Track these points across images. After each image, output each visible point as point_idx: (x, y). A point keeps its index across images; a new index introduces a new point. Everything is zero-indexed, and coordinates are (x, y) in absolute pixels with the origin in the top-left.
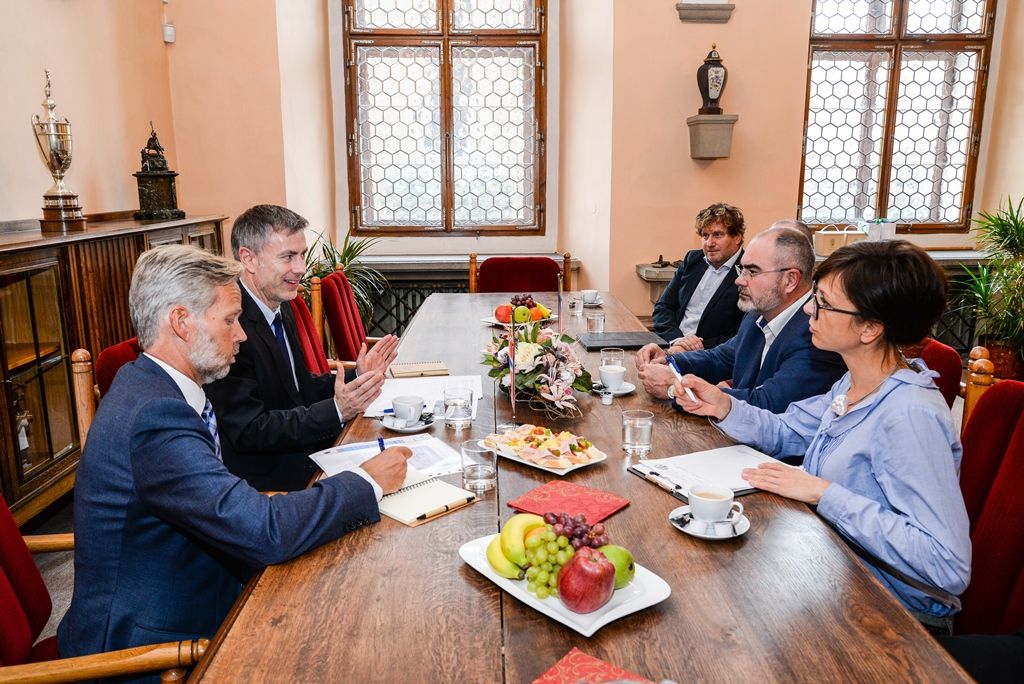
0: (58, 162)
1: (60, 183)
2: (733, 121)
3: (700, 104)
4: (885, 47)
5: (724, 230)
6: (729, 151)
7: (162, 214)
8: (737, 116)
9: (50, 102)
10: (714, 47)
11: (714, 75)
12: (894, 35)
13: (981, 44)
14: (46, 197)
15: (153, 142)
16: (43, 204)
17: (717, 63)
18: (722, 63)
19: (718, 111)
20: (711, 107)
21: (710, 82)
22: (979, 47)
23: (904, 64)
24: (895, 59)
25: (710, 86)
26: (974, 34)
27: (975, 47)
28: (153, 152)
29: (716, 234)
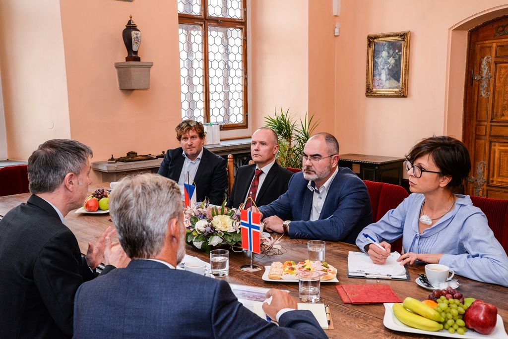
2: (150, 66)
3: (126, 55)
4: (199, 23)
5: (197, 135)
6: (149, 85)
8: (152, 63)
10: (131, 18)
11: (135, 36)
12: (203, 17)
13: (241, 24)
17: (135, 28)
18: (137, 28)
19: (138, 59)
20: (133, 56)
21: (133, 40)
22: (242, 27)
23: (209, 33)
24: (205, 30)
25: (133, 43)
26: (238, 19)
27: (240, 26)
29: (192, 137)
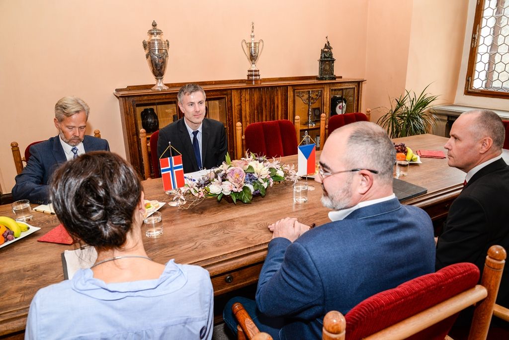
0: (253, 58)
1: (253, 66)
7: (323, 77)
9: (252, 34)
14: (249, 71)
15: (328, 46)
16: (247, 73)
28: (326, 50)
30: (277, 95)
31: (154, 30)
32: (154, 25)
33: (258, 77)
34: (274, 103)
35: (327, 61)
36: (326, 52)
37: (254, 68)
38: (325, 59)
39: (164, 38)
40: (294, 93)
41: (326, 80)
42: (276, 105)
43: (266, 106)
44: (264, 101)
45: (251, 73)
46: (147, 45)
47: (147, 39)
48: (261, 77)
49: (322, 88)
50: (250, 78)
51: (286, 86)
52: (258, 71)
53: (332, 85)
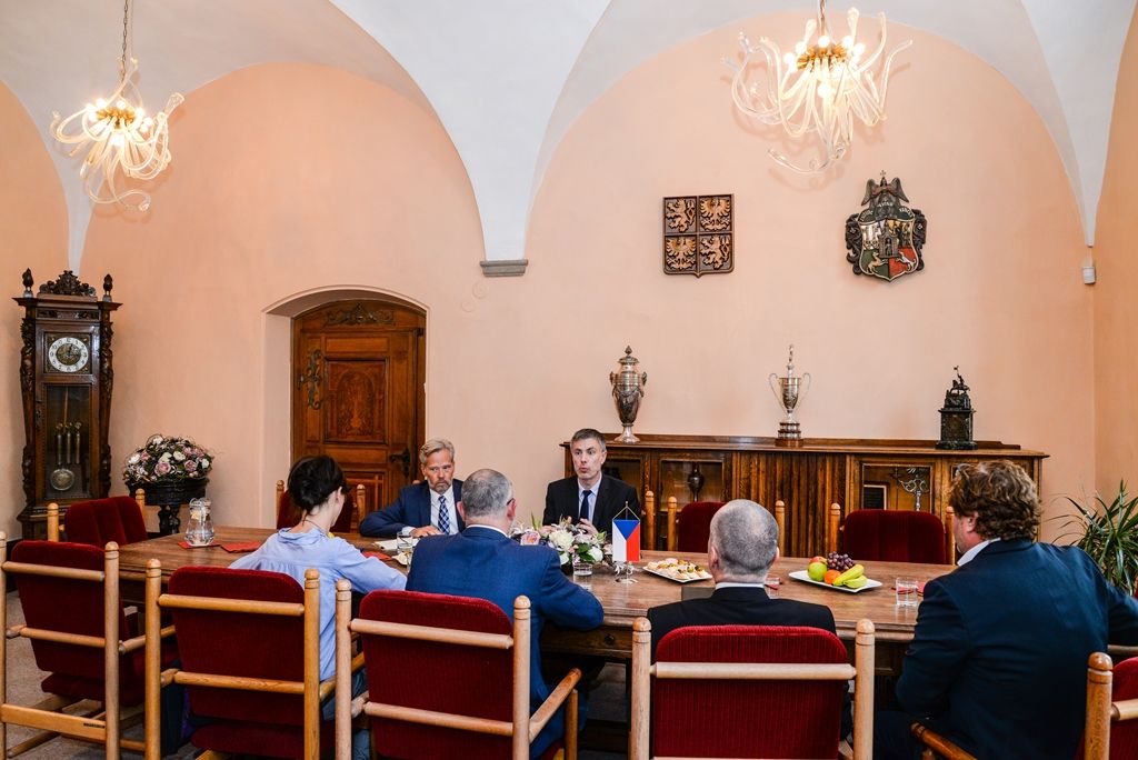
0: (786, 402)
1: (790, 415)
9: (791, 364)
14: (782, 424)
15: (959, 384)
16: (779, 428)
30: (824, 469)
31: (628, 358)
32: (628, 351)
33: (795, 435)
34: (816, 483)
35: (955, 413)
36: (955, 395)
37: (791, 419)
38: (951, 409)
39: (640, 369)
40: (861, 468)
41: (950, 448)
42: (820, 487)
43: (799, 485)
44: (795, 477)
45: (785, 427)
46: (614, 378)
47: (617, 369)
48: (803, 436)
49: (931, 464)
50: (783, 435)
51: (844, 455)
52: (797, 425)
53: (955, 460)
